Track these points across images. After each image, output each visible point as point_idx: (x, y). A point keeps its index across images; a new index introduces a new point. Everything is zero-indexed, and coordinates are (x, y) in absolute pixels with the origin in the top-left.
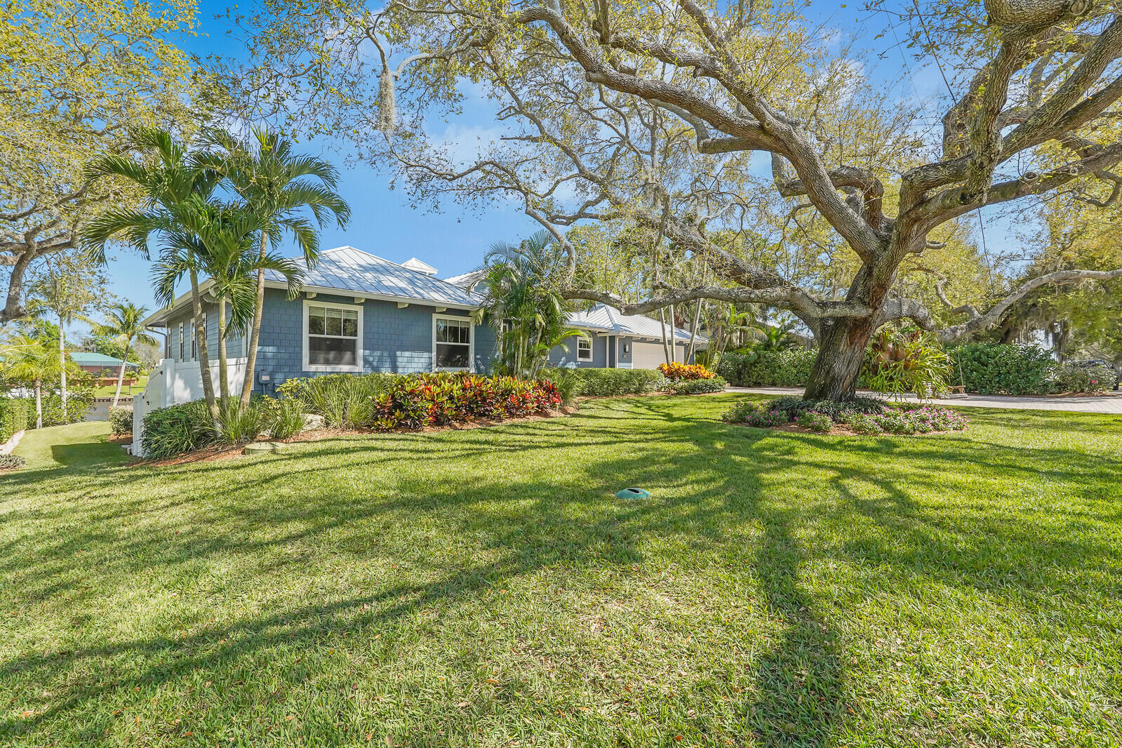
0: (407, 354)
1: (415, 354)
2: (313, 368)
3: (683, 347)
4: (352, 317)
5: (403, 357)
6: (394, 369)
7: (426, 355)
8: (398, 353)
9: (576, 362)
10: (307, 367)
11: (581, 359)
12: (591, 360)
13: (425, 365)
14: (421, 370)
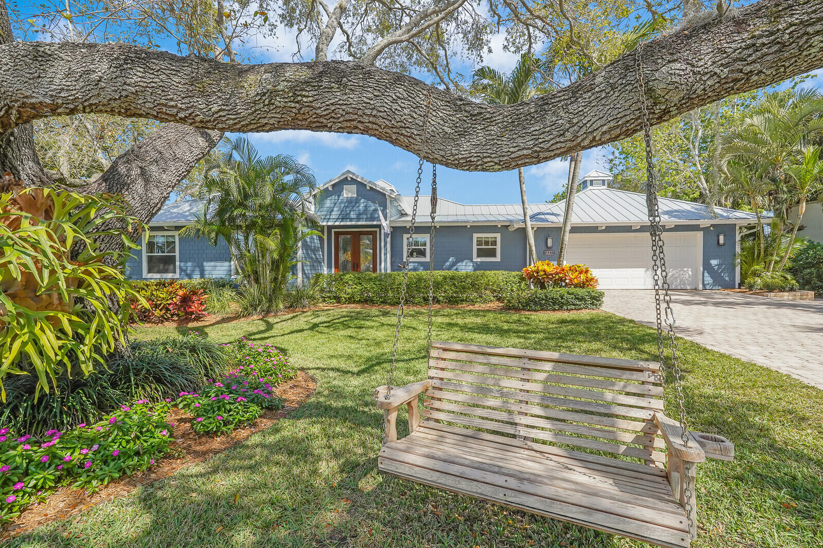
0: (212, 264)
1: (219, 264)
2: (150, 276)
3: (700, 235)
4: (171, 240)
5: (208, 266)
6: (202, 276)
7: (227, 264)
8: (205, 264)
9: (472, 261)
10: (145, 274)
11: (479, 260)
12: (498, 259)
13: (225, 272)
14: (223, 276)
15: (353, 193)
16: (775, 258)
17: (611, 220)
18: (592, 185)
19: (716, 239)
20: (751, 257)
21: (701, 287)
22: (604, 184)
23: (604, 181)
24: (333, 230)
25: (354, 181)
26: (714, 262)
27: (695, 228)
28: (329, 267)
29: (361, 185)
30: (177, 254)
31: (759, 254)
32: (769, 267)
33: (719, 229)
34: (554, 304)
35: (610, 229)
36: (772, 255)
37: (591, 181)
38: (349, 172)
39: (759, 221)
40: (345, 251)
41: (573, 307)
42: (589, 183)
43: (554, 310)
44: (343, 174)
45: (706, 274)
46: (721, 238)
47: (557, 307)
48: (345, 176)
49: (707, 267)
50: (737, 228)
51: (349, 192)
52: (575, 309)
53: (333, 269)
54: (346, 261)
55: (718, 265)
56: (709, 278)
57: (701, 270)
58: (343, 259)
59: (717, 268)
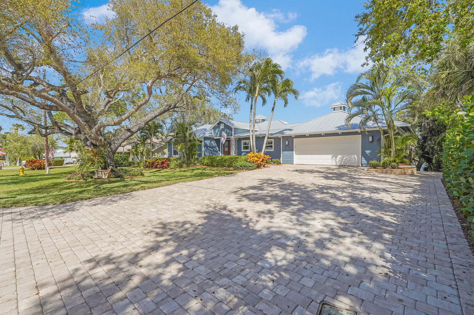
3: (359, 137)
19: (368, 139)
21: (360, 165)
23: (341, 107)
25: (222, 123)
26: (368, 152)
35: (311, 136)
45: (363, 158)
46: (371, 138)
48: (220, 121)
49: (363, 154)
51: (222, 126)
53: (223, 154)
54: (226, 151)
55: (371, 153)
56: (365, 161)
57: (360, 156)
58: (225, 150)
59: (370, 155)
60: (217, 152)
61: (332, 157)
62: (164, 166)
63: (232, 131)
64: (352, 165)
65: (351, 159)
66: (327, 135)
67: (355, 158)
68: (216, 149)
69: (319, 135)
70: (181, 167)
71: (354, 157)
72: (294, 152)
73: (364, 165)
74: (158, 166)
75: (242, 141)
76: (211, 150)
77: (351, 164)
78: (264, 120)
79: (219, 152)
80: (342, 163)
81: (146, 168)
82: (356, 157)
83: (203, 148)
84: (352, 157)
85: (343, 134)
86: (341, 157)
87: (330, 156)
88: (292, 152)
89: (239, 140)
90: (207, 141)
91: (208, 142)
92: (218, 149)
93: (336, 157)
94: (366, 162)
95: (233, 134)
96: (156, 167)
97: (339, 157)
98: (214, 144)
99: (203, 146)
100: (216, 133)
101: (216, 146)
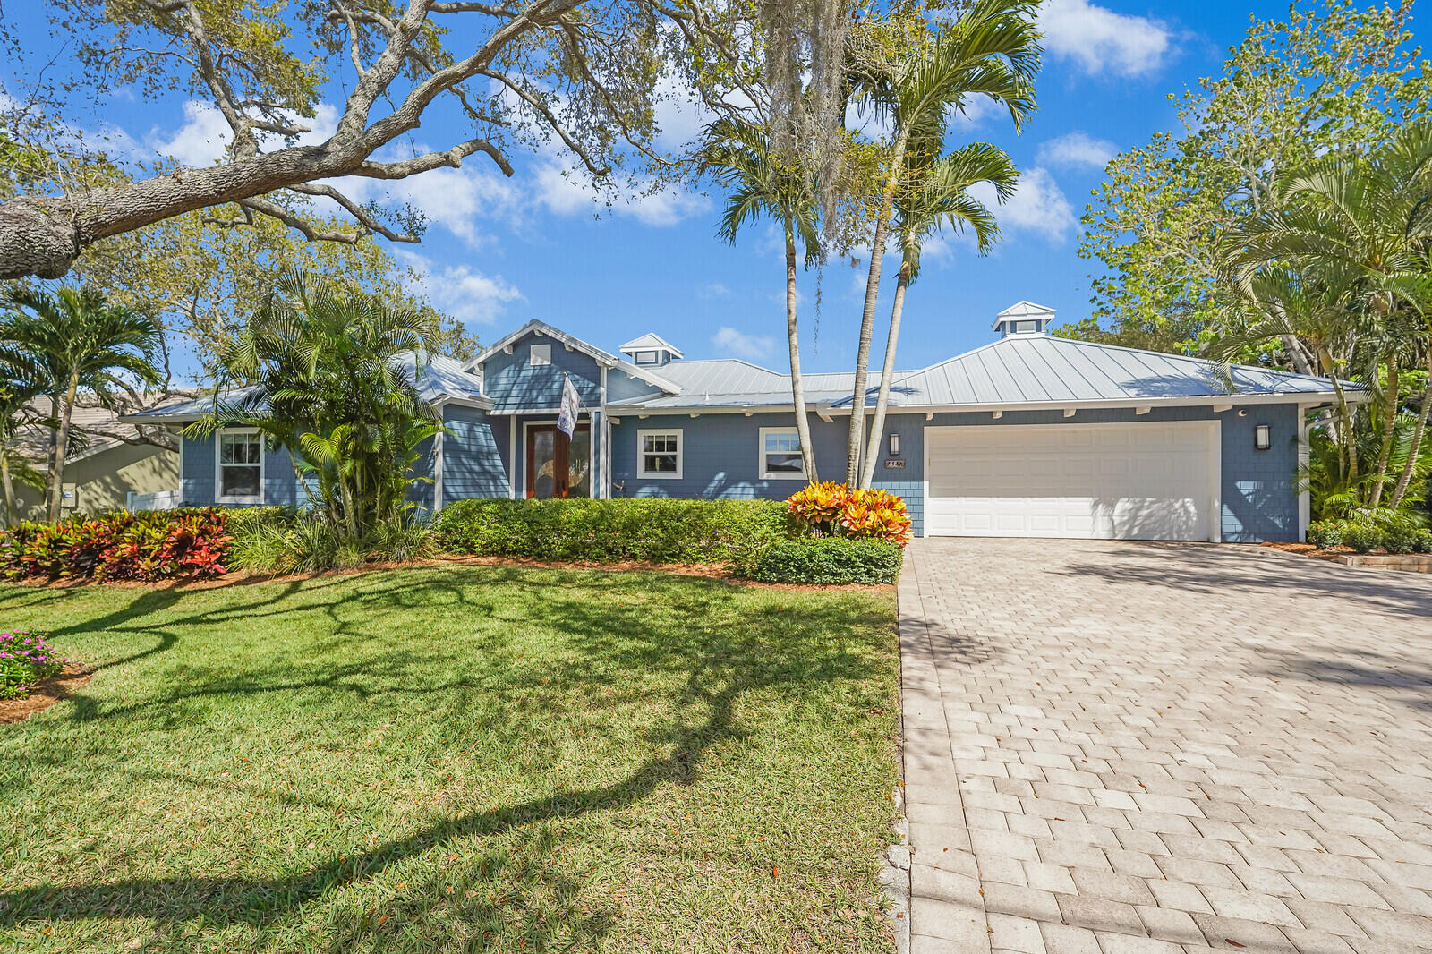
3: (1213, 427)
15: (544, 358)
16: (1384, 478)
17: (1014, 399)
18: (1014, 330)
19: (1252, 436)
20: (1332, 472)
21: (1218, 539)
22: (1038, 330)
23: (1038, 322)
24: (525, 424)
25: (545, 339)
26: (1245, 487)
27: (1205, 413)
28: (518, 488)
29: (556, 344)
30: (262, 464)
31: (1347, 468)
32: (1371, 498)
33: (1259, 415)
34: (799, 570)
35: (1014, 417)
36: (1377, 470)
37: (1014, 324)
38: (534, 322)
39: (1340, 397)
40: (545, 460)
41: (830, 578)
42: (1008, 327)
43: (800, 583)
44: (525, 327)
45: (1226, 511)
46: (1262, 435)
47: (803, 577)
48: (528, 330)
49: (1230, 497)
50: (1301, 412)
51: (540, 357)
52: (836, 583)
53: (524, 492)
54: (545, 477)
55: (1256, 492)
56: (1236, 521)
57: (1217, 504)
58: (540, 473)
59: (1254, 500)
60: (495, 479)
61: (1096, 505)
62: (190, 567)
63: (598, 384)
64: (1175, 537)
65: (1170, 513)
66: (1086, 415)
67: (1187, 512)
68: (494, 466)
69: (1052, 416)
70: (326, 566)
71: (1183, 506)
72: (926, 483)
73: (1231, 539)
74: (145, 564)
75: (642, 434)
76: (471, 471)
77: (1170, 534)
78: (668, 357)
79: (505, 482)
80: (1135, 531)
81: (20, 577)
82: (1192, 509)
83: (440, 460)
84: (1177, 505)
85: (1158, 414)
86: (1129, 506)
87: (1084, 504)
88: (915, 484)
89: (624, 427)
90: (455, 424)
91: (459, 428)
92: (502, 469)
93: (1111, 505)
94: (1240, 528)
95: (603, 399)
96: (122, 572)
97: (1123, 505)
98: (485, 437)
99: (440, 447)
100: (500, 387)
101: (490, 454)
